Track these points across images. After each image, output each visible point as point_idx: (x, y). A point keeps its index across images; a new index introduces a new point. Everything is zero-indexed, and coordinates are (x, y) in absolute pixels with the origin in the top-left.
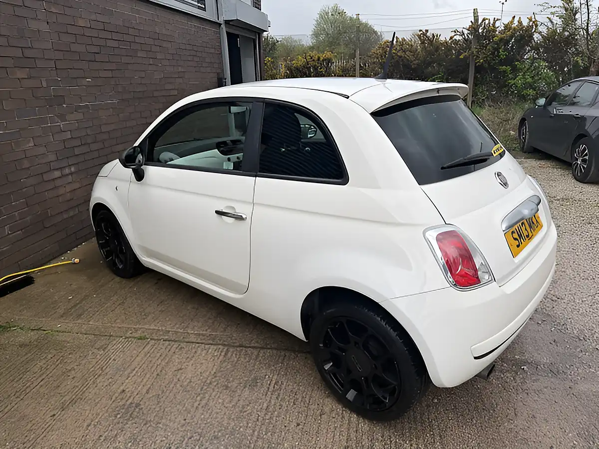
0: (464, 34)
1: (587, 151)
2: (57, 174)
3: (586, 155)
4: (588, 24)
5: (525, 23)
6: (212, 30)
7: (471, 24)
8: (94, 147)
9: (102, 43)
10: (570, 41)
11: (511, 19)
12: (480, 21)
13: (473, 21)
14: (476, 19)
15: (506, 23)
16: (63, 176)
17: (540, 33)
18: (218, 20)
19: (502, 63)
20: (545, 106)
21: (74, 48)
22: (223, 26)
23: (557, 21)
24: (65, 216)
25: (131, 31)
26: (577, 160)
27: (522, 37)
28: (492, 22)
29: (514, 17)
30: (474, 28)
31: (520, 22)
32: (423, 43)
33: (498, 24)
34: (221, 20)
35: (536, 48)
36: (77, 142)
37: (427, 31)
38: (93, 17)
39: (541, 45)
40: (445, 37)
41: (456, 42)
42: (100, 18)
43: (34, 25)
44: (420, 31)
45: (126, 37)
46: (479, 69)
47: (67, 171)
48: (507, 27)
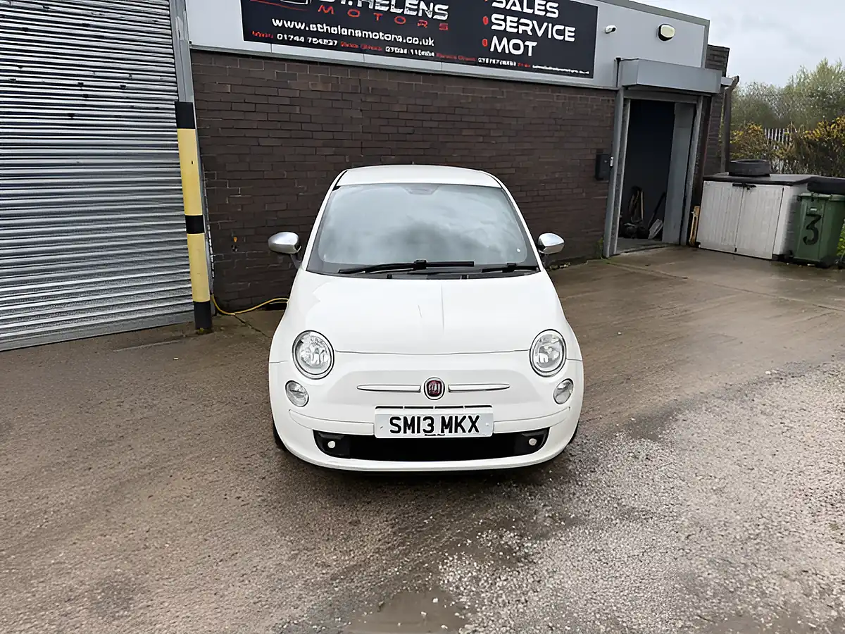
9: (418, 124)
18: (615, 86)
22: (620, 93)
34: (619, 86)
43: (347, 113)
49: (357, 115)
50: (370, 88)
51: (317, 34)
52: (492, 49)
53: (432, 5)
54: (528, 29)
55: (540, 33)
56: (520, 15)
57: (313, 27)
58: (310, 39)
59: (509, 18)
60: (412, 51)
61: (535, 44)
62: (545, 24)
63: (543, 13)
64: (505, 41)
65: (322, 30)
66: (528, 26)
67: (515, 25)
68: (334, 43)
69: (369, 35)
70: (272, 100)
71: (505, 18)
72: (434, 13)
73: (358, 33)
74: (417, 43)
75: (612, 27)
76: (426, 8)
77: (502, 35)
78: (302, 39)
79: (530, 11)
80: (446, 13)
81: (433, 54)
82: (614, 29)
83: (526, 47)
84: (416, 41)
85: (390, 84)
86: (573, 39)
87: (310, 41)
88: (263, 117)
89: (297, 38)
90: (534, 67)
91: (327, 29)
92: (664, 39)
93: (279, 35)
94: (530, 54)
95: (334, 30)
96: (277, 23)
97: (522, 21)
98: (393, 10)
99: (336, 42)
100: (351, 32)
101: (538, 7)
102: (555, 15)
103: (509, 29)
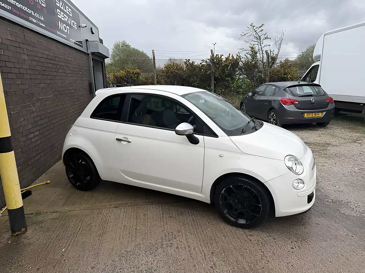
0: (207, 62)
1: (275, 115)
3: (274, 117)
4: (263, 59)
5: (235, 57)
6: (85, 57)
7: (210, 57)
8: (45, 121)
9: (47, 65)
10: (255, 66)
11: (229, 56)
12: (215, 55)
13: (211, 56)
14: (213, 55)
15: (226, 57)
16: (34, 137)
17: (242, 61)
18: (87, 51)
19: (226, 76)
20: (252, 96)
21: (37, 68)
22: (90, 55)
23: (249, 56)
25: (57, 59)
26: (271, 119)
27: (234, 64)
28: (220, 56)
29: (230, 54)
30: (212, 59)
31: (233, 57)
32: (187, 66)
33: (223, 57)
34: (89, 52)
35: (240, 69)
36: (39, 118)
37: (189, 60)
38: (43, 52)
39: (243, 68)
40: (197, 63)
41: (203, 66)
42: (46, 52)
43: (23, 57)
44: (186, 60)
45: (55, 62)
46: (216, 79)
47: (36, 134)
48: (227, 59)
49: (26, 57)
50: (29, 41)
52: (60, 28)
54: (67, 20)
55: (69, 23)
56: (64, 12)
59: (61, 13)
60: (38, 22)
62: (70, 19)
64: (62, 24)
69: (22, 7)
72: (41, 2)
74: (39, 17)
77: (61, 20)
80: (44, 3)
81: (44, 26)
82: (86, 26)
83: (67, 29)
86: (76, 28)
90: (71, 39)
92: (93, 33)
94: (69, 33)
97: (64, 15)
99: (10, 8)
100: (15, 3)
101: (67, 10)
102: (71, 15)
103: (62, 18)
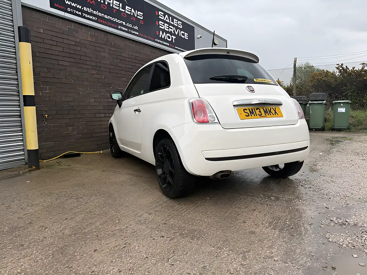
2: (103, 115)
9: (134, 64)
21: (119, 64)
24: (103, 134)
37: (342, 64)
38: (131, 53)
42: (134, 54)
43: (103, 54)
44: (338, 65)
49: (107, 55)
50: (113, 44)
51: (87, 13)
52: (160, 36)
53: (136, 11)
54: (173, 31)
55: (176, 33)
56: (169, 24)
57: (85, 9)
58: (84, 14)
59: (165, 24)
60: (129, 30)
61: (175, 38)
62: (178, 30)
63: (177, 25)
64: (164, 34)
65: (89, 11)
66: (172, 30)
67: (168, 28)
68: (95, 19)
69: (111, 18)
70: (65, 41)
71: (164, 24)
72: (138, 15)
73: (106, 17)
74: (131, 27)
75: (200, 36)
76: (134, 12)
77: (164, 31)
78: (80, 13)
79: (173, 23)
80: (142, 16)
81: (138, 33)
82: (201, 37)
83: (172, 38)
84: (130, 26)
85: (121, 43)
86: (187, 38)
87: (84, 15)
88: (61, 49)
89: (77, 12)
90: (175, 47)
91: (92, 11)
92: (215, 44)
93: (68, 9)
94: (174, 42)
95: (95, 12)
96: (67, 2)
97: (170, 26)
98: (121, 9)
99: (96, 18)
100: (103, 15)
101: (175, 22)
102: (181, 27)
103: (166, 29)
